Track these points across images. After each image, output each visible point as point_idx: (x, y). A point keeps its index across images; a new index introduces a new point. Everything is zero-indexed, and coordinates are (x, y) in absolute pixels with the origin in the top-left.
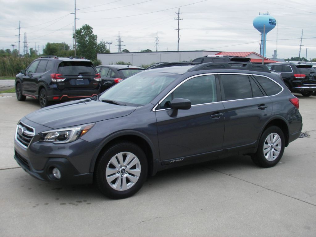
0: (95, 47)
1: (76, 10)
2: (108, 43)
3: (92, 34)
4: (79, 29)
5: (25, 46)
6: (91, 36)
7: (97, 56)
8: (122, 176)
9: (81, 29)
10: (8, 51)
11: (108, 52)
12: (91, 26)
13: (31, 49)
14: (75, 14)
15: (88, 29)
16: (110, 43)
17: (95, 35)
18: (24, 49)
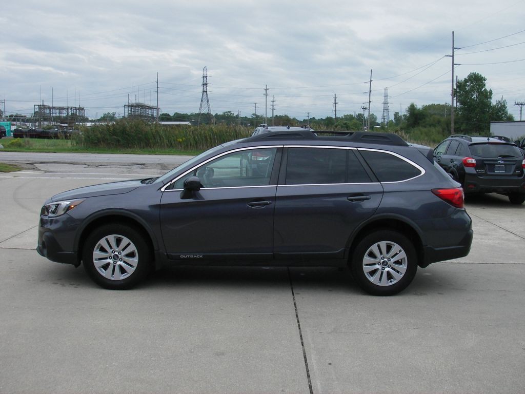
0: (488, 112)
1: (455, 50)
2: (518, 104)
3: (483, 89)
4: (463, 80)
5: (386, 110)
6: (482, 93)
7: (490, 126)
8: (115, 262)
9: (466, 81)
10: (360, 116)
11: (510, 119)
12: (483, 76)
13: (396, 114)
14: (453, 56)
15: (477, 80)
16: (522, 104)
17: (488, 90)
18: (383, 114)
